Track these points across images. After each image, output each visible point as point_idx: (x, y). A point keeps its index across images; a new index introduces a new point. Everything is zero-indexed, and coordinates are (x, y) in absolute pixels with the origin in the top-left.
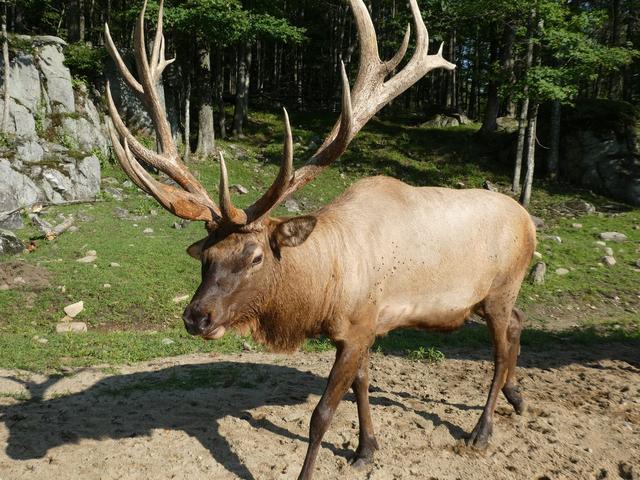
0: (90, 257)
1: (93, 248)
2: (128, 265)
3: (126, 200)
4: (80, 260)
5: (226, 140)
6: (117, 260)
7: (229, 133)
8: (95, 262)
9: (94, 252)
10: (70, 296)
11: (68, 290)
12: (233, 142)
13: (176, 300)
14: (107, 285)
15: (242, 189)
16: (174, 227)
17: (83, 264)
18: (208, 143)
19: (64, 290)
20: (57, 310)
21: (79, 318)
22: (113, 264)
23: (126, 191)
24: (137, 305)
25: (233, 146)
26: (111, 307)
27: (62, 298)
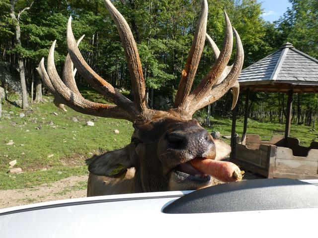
0: (11, 143)
1: (11, 139)
2: (27, 145)
3: (12, 119)
4: (8, 144)
5: (45, 95)
6: (22, 143)
7: (46, 93)
8: (14, 144)
9: (12, 141)
10: (10, 158)
11: (9, 156)
12: (48, 96)
13: (49, 156)
14: (23, 153)
15: (56, 114)
16: (37, 129)
17: (9, 146)
18: (39, 97)
19: (7, 156)
20: (6, 164)
21: (16, 166)
22: (22, 145)
23: (11, 115)
24: (36, 159)
25: (48, 98)
26: (27, 161)
27: (7, 159)
